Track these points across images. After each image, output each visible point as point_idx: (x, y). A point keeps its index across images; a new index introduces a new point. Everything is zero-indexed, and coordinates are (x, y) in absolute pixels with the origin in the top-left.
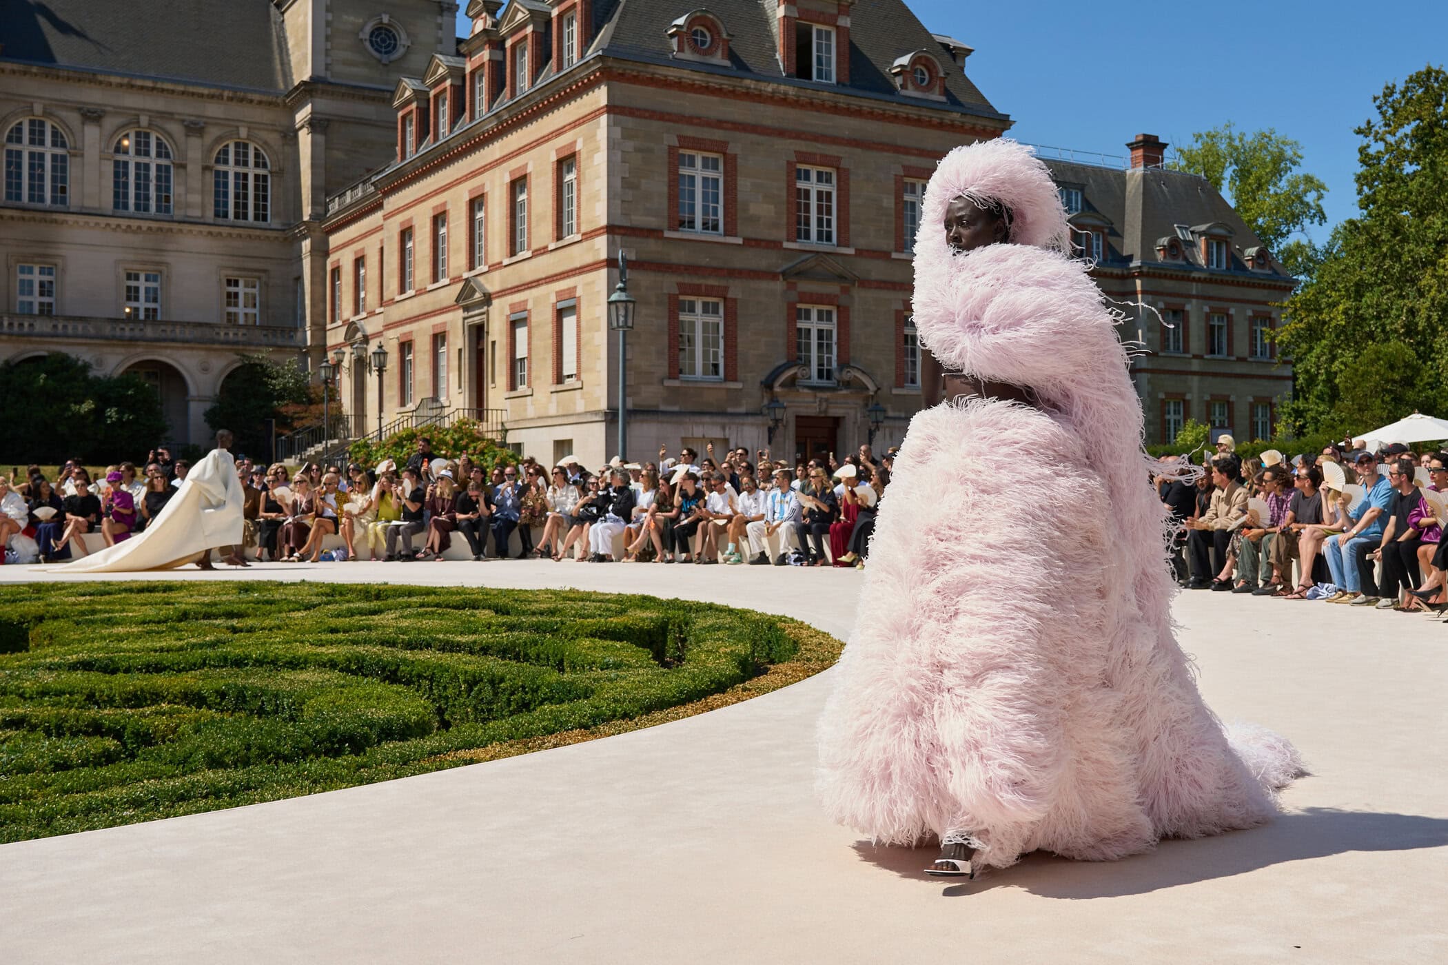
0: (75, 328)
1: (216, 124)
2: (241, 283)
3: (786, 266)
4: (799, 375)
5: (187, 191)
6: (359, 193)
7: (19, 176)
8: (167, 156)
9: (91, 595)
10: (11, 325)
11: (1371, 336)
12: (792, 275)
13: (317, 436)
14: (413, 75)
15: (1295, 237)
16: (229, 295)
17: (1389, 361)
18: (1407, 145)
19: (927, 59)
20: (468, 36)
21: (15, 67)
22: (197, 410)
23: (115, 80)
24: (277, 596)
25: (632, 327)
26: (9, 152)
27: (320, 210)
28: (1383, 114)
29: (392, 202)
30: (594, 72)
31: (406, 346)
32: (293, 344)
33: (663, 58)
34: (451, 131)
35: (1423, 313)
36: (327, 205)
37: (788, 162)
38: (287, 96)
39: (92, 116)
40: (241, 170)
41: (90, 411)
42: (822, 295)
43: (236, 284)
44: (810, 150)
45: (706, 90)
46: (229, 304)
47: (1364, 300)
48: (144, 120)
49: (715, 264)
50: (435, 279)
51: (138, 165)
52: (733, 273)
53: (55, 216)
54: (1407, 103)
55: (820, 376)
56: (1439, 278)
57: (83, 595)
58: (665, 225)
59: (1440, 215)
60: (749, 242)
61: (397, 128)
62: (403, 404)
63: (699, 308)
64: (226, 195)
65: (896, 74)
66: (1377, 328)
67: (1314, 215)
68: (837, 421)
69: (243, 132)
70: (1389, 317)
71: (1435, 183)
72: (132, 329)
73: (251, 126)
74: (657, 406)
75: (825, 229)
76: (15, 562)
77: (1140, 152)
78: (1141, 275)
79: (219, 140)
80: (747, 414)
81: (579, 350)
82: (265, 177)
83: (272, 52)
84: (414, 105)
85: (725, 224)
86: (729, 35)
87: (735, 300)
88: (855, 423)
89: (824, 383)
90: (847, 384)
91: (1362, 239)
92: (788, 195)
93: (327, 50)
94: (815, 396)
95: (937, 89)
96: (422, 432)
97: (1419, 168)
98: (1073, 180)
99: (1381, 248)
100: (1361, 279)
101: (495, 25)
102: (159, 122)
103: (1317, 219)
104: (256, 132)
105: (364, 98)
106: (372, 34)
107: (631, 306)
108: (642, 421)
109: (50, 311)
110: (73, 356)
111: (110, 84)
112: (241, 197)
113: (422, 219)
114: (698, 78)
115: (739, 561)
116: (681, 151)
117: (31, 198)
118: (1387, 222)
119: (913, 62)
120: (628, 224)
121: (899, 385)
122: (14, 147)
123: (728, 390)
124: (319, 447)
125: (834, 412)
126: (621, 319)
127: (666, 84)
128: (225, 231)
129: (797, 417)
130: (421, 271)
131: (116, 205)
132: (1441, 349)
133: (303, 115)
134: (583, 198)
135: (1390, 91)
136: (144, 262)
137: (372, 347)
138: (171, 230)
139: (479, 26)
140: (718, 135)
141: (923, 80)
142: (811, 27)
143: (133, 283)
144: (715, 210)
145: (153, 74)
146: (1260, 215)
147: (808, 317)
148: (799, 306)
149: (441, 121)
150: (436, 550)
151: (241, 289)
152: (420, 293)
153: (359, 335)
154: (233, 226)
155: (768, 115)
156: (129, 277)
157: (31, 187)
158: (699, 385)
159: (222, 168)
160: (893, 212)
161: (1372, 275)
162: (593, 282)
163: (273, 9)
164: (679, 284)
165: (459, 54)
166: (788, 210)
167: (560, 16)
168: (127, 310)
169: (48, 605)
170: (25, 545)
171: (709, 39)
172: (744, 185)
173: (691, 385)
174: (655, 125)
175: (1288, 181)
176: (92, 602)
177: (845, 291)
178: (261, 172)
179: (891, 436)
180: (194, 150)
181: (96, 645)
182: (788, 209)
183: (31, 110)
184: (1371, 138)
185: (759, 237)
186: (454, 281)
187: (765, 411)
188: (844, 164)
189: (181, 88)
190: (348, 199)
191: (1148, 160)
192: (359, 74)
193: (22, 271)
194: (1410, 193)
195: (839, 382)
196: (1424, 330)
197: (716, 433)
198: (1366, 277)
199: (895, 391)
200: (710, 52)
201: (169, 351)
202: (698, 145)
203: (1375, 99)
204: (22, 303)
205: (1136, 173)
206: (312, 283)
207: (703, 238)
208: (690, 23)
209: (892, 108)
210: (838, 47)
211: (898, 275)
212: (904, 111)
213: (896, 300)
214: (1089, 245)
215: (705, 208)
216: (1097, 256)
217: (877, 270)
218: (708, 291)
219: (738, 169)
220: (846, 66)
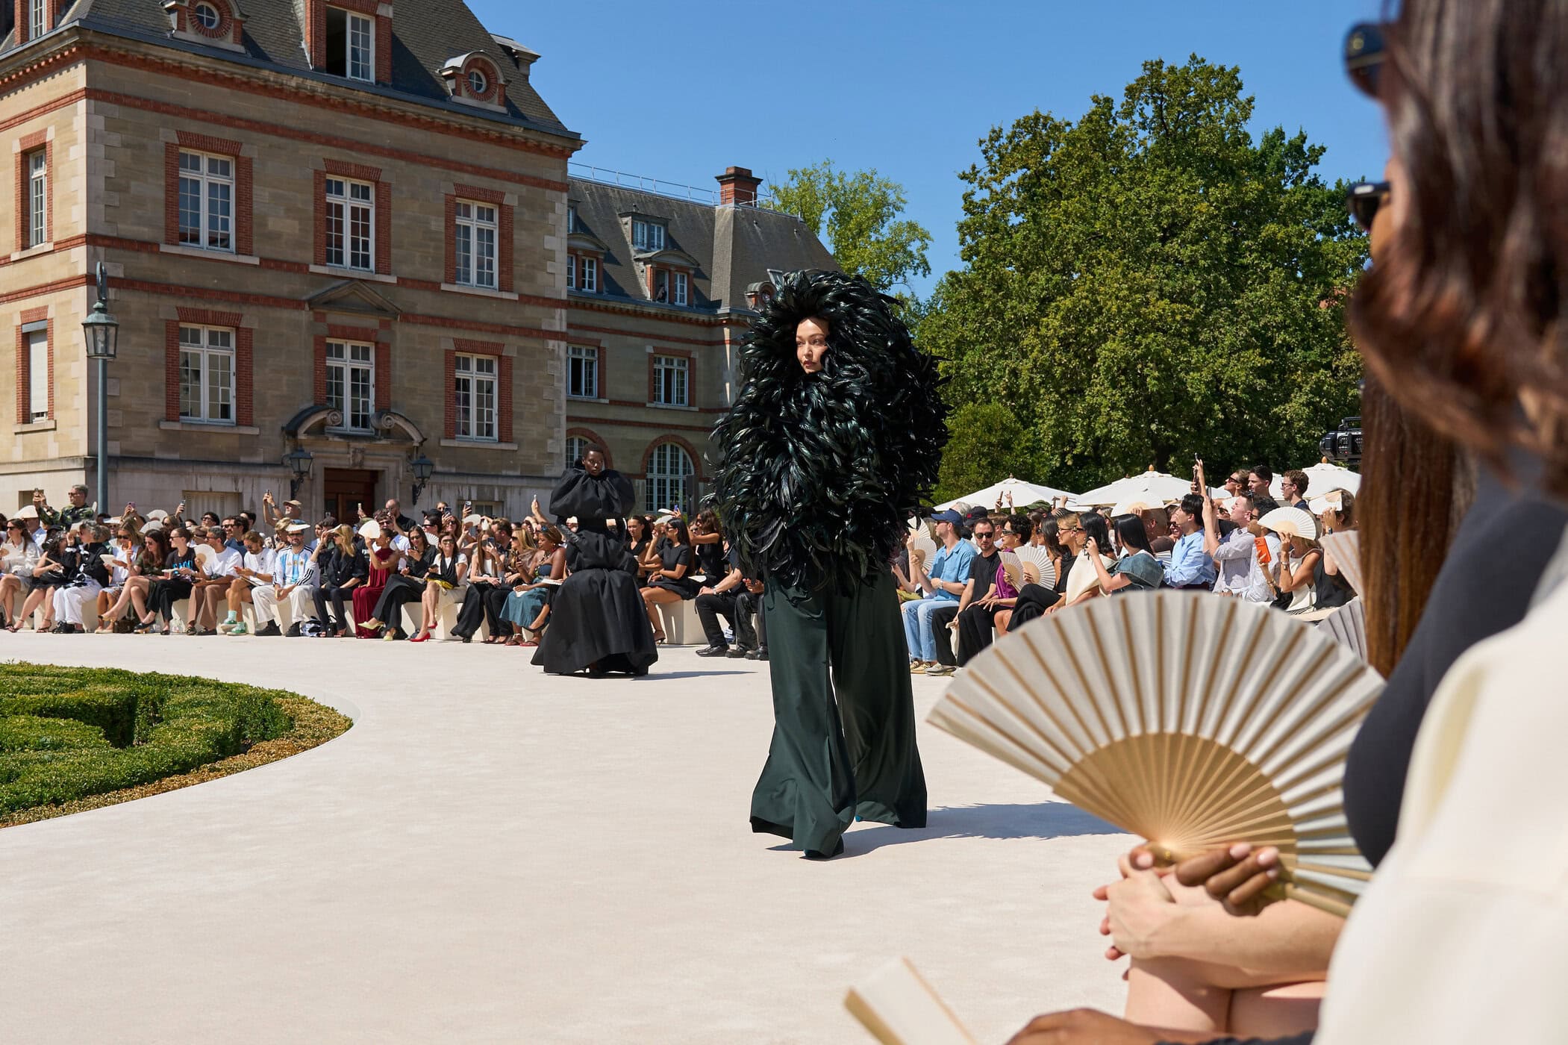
3: (312, 293)
4: (329, 421)
11: (972, 397)
12: (320, 304)
15: (897, 289)
17: (987, 422)
18: (1013, 195)
19: (485, 62)
25: (114, 356)
28: (989, 159)
30: (69, 47)
33: (158, 37)
35: (1025, 375)
37: (316, 172)
42: (357, 328)
44: (344, 159)
45: (214, 78)
47: (965, 358)
49: (225, 287)
52: (246, 299)
54: (1014, 150)
55: (355, 421)
56: (1041, 338)
58: (160, 235)
59: (1044, 270)
60: (266, 263)
63: (204, 338)
65: (447, 77)
66: (978, 389)
67: (918, 266)
68: (375, 475)
70: (991, 378)
71: (1040, 237)
74: (152, 453)
75: (361, 252)
77: (731, 187)
78: (730, 323)
80: (265, 465)
81: (51, 383)
85: (237, 240)
86: (242, 15)
87: (250, 331)
88: (395, 476)
89: (360, 431)
90: (388, 433)
91: (964, 293)
92: (316, 210)
94: (349, 446)
95: (496, 98)
97: (1024, 220)
98: (656, 214)
99: (983, 303)
100: (962, 336)
103: (921, 270)
107: (112, 330)
108: (133, 471)
114: (204, 64)
115: (244, 632)
116: (183, 150)
118: (990, 276)
119: (468, 64)
120: (115, 235)
121: (450, 436)
123: (241, 436)
125: (371, 464)
126: (101, 345)
127: (163, 68)
129: (326, 469)
132: (1042, 413)
134: (56, 199)
135: (997, 135)
140: (229, 133)
141: (479, 86)
142: (343, 15)
144: (225, 223)
146: (860, 264)
147: (340, 354)
148: (329, 340)
155: (292, 114)
158: (206, 429)
160: (443, 237)
161: (973, 331)
162: (69, 302)
164: (180, 310)
166: (316, 227)
171: (217, 18)
172: (261, 195)
173: (194, 429)
174: (148, 117)
175: (891, 228)
177: (385, 325)
179: (439, 493)
184: (976, 184)
185: (281, 258)
187: (287, 462)
188: (384, 178)
191: (739, 196)
194: (1014, 246)
195: (377, 430)
196: (1026, 393)
197: (226, 485)
198: (966, 333)
199: (444, 443)
200: (218, 34)
202: (204, 143)
203: (981, 143)
205: (726, 209)
207: (209, 255)
209: (442, 116)
210: (377, 39)
211: (449, 310)
212: (456, 120)
213: (446, 339)
214: (673, 288)
215: (213, 222)
216: (682, 300)
217: (423, 302)
218: (217, 319)
219: (255, 175)
220: (387, 63)
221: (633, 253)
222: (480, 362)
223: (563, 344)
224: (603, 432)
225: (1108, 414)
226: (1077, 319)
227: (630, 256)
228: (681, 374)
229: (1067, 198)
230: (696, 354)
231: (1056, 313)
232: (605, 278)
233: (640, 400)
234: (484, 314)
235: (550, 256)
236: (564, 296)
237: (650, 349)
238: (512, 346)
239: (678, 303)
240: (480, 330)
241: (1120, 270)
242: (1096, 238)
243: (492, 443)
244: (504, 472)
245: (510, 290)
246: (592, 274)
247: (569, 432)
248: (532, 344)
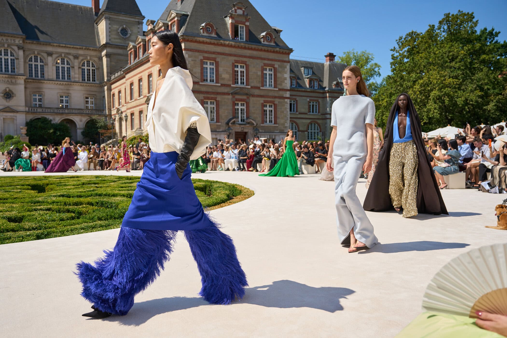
0: (48, 111)
1: (81, 56)
2: (89, 98)
3: (232, 91)
4: (236, 121)
5: (75, 74)
6: (119, 74)
7: (32, 70)
8: (69, 65)
9: (59, 178)
10: (32, 110)
12: (234, 94)
13: (110, 138)
14: (132, 41)
15: (372, 81)
16: (86, 101)
18: (405, 54)
19: (270, 33)
20: (146, 30)
21: (30, 41)
22: (79, 132)
23: (55, 44)
24: (106, 179)
26: (29, 64)
27: (109, 78)
28: (399, 45)
29: (128, 76)
31: (132, 114)
32: (103, 114)
33: (199, 35)
34: (143, 56)
36: (110, 77)
37: (232, 63)
38: (100, 48)
39: (50, 54)
40: (88, 68)
41: (52, 132)
42: (242, 99)
43: (88, 98)
44: (238, 59)
45: (210, 43)
46: (86, 104)
47: (392, 98)
48: (63, 55)
49: (213, 91)
50: (140, 96)
51: (62, 67)
52: (218, 93)
53: (42, 81)
54: (406, 42)
55: (241, 121)
56: (414, 91)
57: (57, 179)
58: (200, 81)
59: (414, 73)
60: (223, 85)
61: (128, 56)
62: (132, 129)
63: (209, 103)
64: (85, 75)
65: (262, 38)
67: (377, 74)
68: (246, 133)
69: (89, 58)
71: (413, 64)
72: (62, 111)
73: (91, 56)
75: (242, 81)
76: (38, 171)
77: (328, 58)
78: (328, 92)
79: (82, 60)
80: (222, 131)
82: (94, 70)
83: (95, 36)
84: (133, 50)
85: (216, 80)
86: (216, 28)
87: (219, 101)
88: (251, 133)
89: (243, 123)
90: (249, 123)
91: (391, 81)
92: (232, 72)
93: (109, 35)
94: (240, 126)
95: (273, 42)
96: (137, 137)
97: (409, 60)
99: (397, 83)
101: (154, 27)
102: (67, 55)
103: (378, 76)
104: (92, 58)
105: (119, 48)
106: (121, 31)
109: (41, 106)
110: (47, 118)
111: (54, 46)
112: (89, 75)
113: (136, 80)
114: (208, 40)
115: (222, 170)
116: (204, 61)
117: (35, 76)
118: (399, 76)
119: (266, 34)
121: (263, 123)
122: (31, 63)
123: (217, 125)
124: (111, 141)
125: (245, 130)
127: (200, 42)
128: (85, 84)
129: (235, 132)
130: (136, 94)
131: (57, 78)
133: (104, 53)
135: (401, 38)
136: (64, 93)
137: (124, 115)
138: (71, 84)
139: (150, 28)
140: (213, 56)
141: (269, 39)
142: (238, 26)
143: (62, 98)
144: (213, 76)
145: (65, 43)
147: (238, 105)
148: (236, 102)
149: (140, 54)
150: (142, 167)
151: (89, 100)
152: (136, 100)
153: (120, 112)
154: (87, 83)
155: (227, 50)
156: (61, 97)
157: (35, 73)
159: (83, 67)
160: (261, 76)
163: (95, 25)
164: (204, 97)
165: (144, 35)
167: (171, 24)
168: (61, 106)
169: (49, 181)
170: (40, 166)
171: (211, 30)
172: (221, 69)
174: (197, 54)
175: (370, 65)
176: (60, 180)
177: (248, 98)
178: (93, 68)
180: (76, 63)
181: (64, 191)
182: (232, 76)
183: (34, 53)
184: (395, 52)
185: (225, 83)
186: (145, 97)
187: (227, 131)
188: (247, 63)
189: (72, 46)
190: (116, 75)
191: (330, 60)
192: (118, 41)
193: (34, 96)
194: (406, 67)
195: (246, 122)
198: (392, 91)
199: (262, 125)
200: (211, 33)
201: (71, 116)
202: (208, 59)
203: (396, 41)
204: (34, 104)
205: (327, 64)
206: (108, 98)
207: (210, 84)
208: (206, 25)
209: (260, 47)
210: (246, 31)
211: (262, 93)
212: (263, 48)
213: (261, 100)
214: (314, 84)
215: (210, 76)
216: (316, 87)
217: (256, 92)
218: (212, 99)
219: (219, 65)
220: (248, 36)
221: (304, 76)
222: (269, 105)
223: (289, 100)
224: (298, 121)
225: (433, 111)
226: (424, 86)
227: (303, 77)
228: (316, 105)
229: (421, 53)
230: (320, 100)
231: (418, 84)
232: (297, 83)
233: (306, 112)
234: (271, 94)
235: (285, 79)
236: (289, 88)
237: (308, 100)
238: (277, 101)
239: (315, 88)
240: (269, 98)
241: (437, 71)
242: (430, 64)
243: (272, 124)
244: (275, 131)
245: (276, 88)
246: (294, 82)
247: (290, 121)
248: (282, 100)
